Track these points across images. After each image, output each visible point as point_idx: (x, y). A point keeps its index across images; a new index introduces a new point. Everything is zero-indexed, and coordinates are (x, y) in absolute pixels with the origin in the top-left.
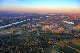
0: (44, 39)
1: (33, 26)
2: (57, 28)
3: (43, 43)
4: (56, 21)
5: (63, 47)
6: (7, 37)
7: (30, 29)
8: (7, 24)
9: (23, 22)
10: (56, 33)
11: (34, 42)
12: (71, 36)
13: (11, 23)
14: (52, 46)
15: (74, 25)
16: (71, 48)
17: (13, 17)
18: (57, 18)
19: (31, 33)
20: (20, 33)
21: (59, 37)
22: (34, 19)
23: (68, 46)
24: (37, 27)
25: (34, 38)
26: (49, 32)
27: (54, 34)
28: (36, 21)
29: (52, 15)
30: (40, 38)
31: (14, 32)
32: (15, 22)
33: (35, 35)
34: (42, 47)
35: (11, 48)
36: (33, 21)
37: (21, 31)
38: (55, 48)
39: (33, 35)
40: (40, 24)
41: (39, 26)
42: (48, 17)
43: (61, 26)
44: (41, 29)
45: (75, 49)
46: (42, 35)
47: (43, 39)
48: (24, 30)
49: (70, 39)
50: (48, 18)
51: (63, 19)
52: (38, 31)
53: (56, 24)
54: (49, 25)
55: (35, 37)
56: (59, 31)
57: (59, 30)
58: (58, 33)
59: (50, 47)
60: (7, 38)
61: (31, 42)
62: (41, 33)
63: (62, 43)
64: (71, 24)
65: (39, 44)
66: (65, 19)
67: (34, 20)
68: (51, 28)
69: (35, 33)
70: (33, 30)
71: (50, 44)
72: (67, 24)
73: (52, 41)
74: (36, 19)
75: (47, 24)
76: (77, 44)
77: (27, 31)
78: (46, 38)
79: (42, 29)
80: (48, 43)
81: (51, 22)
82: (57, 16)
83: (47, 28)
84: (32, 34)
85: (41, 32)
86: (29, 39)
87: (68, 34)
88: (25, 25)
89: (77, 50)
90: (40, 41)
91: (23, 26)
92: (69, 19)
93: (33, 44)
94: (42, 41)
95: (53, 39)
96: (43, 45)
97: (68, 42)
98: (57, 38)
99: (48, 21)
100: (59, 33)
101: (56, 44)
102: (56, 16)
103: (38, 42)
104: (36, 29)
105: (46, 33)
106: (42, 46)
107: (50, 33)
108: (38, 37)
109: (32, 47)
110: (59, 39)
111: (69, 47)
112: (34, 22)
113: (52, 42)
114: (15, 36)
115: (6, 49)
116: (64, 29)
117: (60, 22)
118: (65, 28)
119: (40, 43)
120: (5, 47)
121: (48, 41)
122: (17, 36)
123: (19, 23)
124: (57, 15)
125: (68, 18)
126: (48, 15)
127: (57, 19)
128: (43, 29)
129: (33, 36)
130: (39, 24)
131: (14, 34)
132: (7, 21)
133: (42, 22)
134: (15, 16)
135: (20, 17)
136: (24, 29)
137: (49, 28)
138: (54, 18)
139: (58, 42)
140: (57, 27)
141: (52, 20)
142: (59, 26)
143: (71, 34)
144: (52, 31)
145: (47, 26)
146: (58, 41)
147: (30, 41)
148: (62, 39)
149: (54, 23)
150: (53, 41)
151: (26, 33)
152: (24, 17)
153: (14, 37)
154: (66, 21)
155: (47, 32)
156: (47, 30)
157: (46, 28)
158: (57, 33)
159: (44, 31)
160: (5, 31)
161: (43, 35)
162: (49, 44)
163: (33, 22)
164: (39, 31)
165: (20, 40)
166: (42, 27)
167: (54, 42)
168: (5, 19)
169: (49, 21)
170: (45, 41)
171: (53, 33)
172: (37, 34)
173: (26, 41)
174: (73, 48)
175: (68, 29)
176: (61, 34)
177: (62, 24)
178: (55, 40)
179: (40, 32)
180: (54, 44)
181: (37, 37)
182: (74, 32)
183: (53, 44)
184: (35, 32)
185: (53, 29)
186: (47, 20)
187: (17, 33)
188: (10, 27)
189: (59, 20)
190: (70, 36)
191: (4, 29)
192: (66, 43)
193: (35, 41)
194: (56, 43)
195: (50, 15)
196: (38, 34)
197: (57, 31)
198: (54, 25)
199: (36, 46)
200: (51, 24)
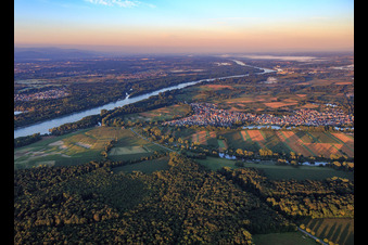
0: (258, 186)
1: (199, 119)
2: (326, 131)
3: (254, 209)
6: (84, 166)
7: (184, 132)
8: (84, 109)
9: (152, 98)
10: (322, 159)
11: (206, 196)
13: (101, 104)
14: (302, 226)
17: (109, 76)
18: (321, 77)
19: (189, 153)
20: (137, 150)
21: (338, 182)
22: (202, 83)
24: (217, 125)
25: (206, 176)
26: (281, 152)
27: (312, 162)
28: (212, 95)
29: (294, 63)
30: (237, 181)
31: (115, 144)
32: (115, 100)
33: (211, 162)
34: (246, 227)
35: (100, 217)
36: (197, 92)
37: (143, 140)
38: (322, 237)
39: (202, 162)
40: (234, 109)
41: (229, 119)
42: (273, 75)
43: (348, 119)
44: (236, 137)
46: (242, 166)
47: (249, 188)
48: (158, 138)
50: (271, 80)
52: (223, 145)
53: (318, 110)
54: (279, 113)
55: (211, 175)
56: (338, 146)
57: (338, 141)
58: (332, 157)
59: (291, 229)
60: (84, 172)
61: (193, 199)
62: (239, 157)
65: (230, 211)
67: (202, 87)
68: (292, 133)
69: (208, 154)
70: (199, 139)
71: (289, 218)
73: (300, 198)
74: (211, 83)
75: (267, 111)
77: (171, 140)
78: (269, 184)
79: (243, 133)
80: (278, 208)
81: (292, 102)
82: (321, 65)
83: (270, 130)
84: (194, 157)
85: (239, 151)
86: (179, 180)
88: (158, 114)
90: (233, 197)
91: (151, 116)
93: (200, 209)
94: (245, 198)
95: (308, 193)
96: (250, 218)
98: (327, 184)
99: (274, 94)
100: (341, 160)
101: (321, 220)
102: (315, 66)
103: (227, 201)
104: (213, 135)
105: (267, 158)
106: (247, 222)
107: (288, 157)
108: (227, 175)
109: (198, 222)
112: (202, 100)
113: (303, 203)
114: (117, 165)
115: (82, 220)
117: (339, 101)
119: (238, 205)
120: (76, 211)
121: (278, 200)
122: (124, 164)
123: (136, 105)
126: (270, 64)
127: (324, 82)
128: (250, 134)
129: (202, 168)
130: (229, 108)
131: (112, 153)
132: (84, 96)
133: (244, 100)
134: (117, 73)
135: (138, 77)
136: (157, 132)
137: (278, 128)
138: (308, 77)
139: (337, 206)
140: (327, 128)
141: (294, 91)
142: (334, 119)
144: (298, 145)
145: (268, 121)
146: (337, 202)
147: (184, 194)
149: (308, 106)
150: (307, 200)
151: (164, 153)
152: (154, 74)
153: (112, 167)
155: (270, 153)
156: (268, 139)
157: (264, 130)
158: (329, 160)
159: (254, 147)
160: (74, 137)
161: (249, 164)
162: (284, 213)
163: (198, 97)
164: (228, 144)
165: (138, 182)
166: (243, 124)
167: (312, 206)
168: (73, 87)
169: (276, 92)
170: (263, 199)
171: (301, 159)
172: (218, 156)
173: (165, 193)
176: (351, 165)
178: (316, 196)
179: (234, 150)
180: (315, 215)
181: (218, 172)
183: (304, 217)
184: (210, 149)
185: (300, 134)
186: (268, 89)
187: (124, 151)
188: (95, 120)
189: (333, 86)
191: (72, 130)
193: (211, 192)
194: (324, 210)
195: (283, 65)
196: (226, 162)
197: (328, 146)
198: (310, 115)
199: (217, 218)
200: (290, 111)
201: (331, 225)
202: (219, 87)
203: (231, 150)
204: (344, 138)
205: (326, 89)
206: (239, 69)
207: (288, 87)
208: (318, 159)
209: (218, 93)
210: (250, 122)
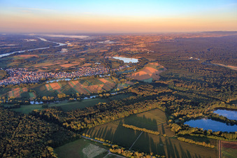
0: (57, 117)
1: (14, 80)
2: (95, 78)
3: (55, 132)
4: (91, 59)
5: (114, 130)
7: (3, 90)
10: (94, 94)
11: (21, 133)
12: (134, 97)
14: (84, 134)
15: (139, 66)
16: (135, 128)
18: (92, 47)
19: (6, 106)
21: (102, 105)
22: (15, 54)
23: (128, 126)
24: (28, 82)
25: (21, 119)
26: (71, 94)
27: (89, 97)
28: (23, 62)
29: (77, 40)
30: (43, 117)
33: (24, 109)
34: (50, 145)
36: (11, 61)
38: (94, 138)
39: (17, 110)
40: (40, 70)
41: (37, 77)
42: (65, 47)
43: (106, 70)
44: (42, 89)
45: (144, 130)
46: (47, 107)
47: (52, 120)
49: (131, 106)
50: (64, 50)
51: (109, 51)
52: (33, 96)
53: (91, 67)
54: (69, 70)
55: (24, 117)
56: (102, 86)
57: (102, 83)
58: (98, 92)
59: (77, 138)
61: (10, 136)
62: (44, 101)
63: (112, 121)
64: (131, 65)
65: (39, 138)
66: (116, 49)
67: (15, 57)
68: (78, 82)
69: (21, 104)
70: (14, 94)
71: (76, 131)
72: (121, 63)
73: (82, 119)
74: (22, 53)
75: (62, 70)
76: (148, 115)
78: (64, 114)
79: (47, 85)
80: (70, 128)
81: (77, 63)
82: (92, 41)
83: (64, 81)
84: (11, 108)
85: (45, 98)
87: (126, 92)
89: (149, 131)
90: (41, 128)
92: (127, 49)
94: (50, 127)
95: (86, 114)
96: (51, 138)
97: (127, 114)
98: (96, 107)
99: (66, 59)
100: (102, 93)
101: (93, 128)
102: (89, 41)
103: (36, 132)
104: (25, 90)
105: (63, 99)
106: (50, 142)
107: (75, 97)
108: (36, 115)
109: (15, 152)
110: (102, 111)
111: (131, 127)
112: (16, 66)
113: (83, 121)
116: (115, 80)
117: (101, 61)
118: (118, 77)
119: (43, 132)
121: (69, 123)
124: (93, 38)
125: (124, 47)
126: (63, 40)
127: (94, 51)
128: (51, 86)
129: (16, 114)
130: (36, 70)
133: (47, 64)
137: (69, 80)
138: (85, 48)
139: (101, 118)
140: (96, 76)
141: (78, 56)
142: (99, 71)
143: (133, 91)
144: (81, 88)
145: (63, 76)
146: (101, 116)
148: (111, 109)
149: (86, 65)
150: (86, 119)
154: (120, 54)
155: (65, 95)
156: (63, 87)
157: (60, 82)
158: (97, 94)
159: (55, 93)
162: (73, 130)
163: (12, 64)
164: (37, 94)
166: (47, 80)
167: (88, 122)
169: (67, 57)
170: (60, 124)
171: (82, 96)
172: (29, 104)
174: (139, 129)
175: (124, 78)
176: (108, 95)
177: (109, 64)
178: (90, 115)
179: (41, 97)
180: (90, 126)
181: (30, 114)
182: (140, 84)
183: (84, 129)
184: (24, 99)
185: (82, 82)
186: (62, 56)
189: (98, 53)
190: (131, 98)
192: (121, 119)
193: (24, 129)
194: (95, 122)
195: (71, 41)
197: (96, 86)
198: (87, 70)
199: (29, 145)
200: (76, 69)
201: (98, 129)
202: (28, 56)
203: (39, 98)
204: (104, 81)
205: (95, 54)
206: (42, 44)
207: (74, 54)
208: (92, 95)
209: (28, 60)
210: (51, 78)
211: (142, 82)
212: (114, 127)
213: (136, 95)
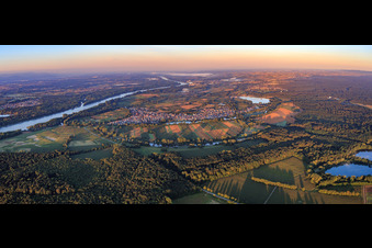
0: (176, 164)
1: (135, 119)
2: (219, 121)
3: (173, 181)
4: (214, 99)
5: (241, 184)
6: (51, 153)
7: (126, 129)
8: (51, 114)
9: (101, 105)
10: (217, 140)
11: (140, 175)
12: (265, 144)
13: (63, 110)
14: (205, 188)
15: (271, 108)
16: (267, 182)
17: (69, 91)
18: (216, 86)
19: (127, 145)
20: (88, 143)
21: (226, 153)
23: (258, 180)
24: (149, 123)
25: (140, 160)
26: (191, 138)
27: (211, 143)
28: (145, 101)
29: (199, 78)
30: (162, 162)
31: (72, 138)
32: (73, 107)
33: (144, 150)
34: (168, 195)
35: (61, 191)
36: (134, 100)
37: (94, 136)
38: (216, 193)
39: (137, 150)
40: (160, 111)
41: (157, 118)
42: (186, 86)
43: (231, 112)
44: (162, 130)
45: (278, 184)
46: (166, 151)
47: (170, 166)
48: (105, 134)
49: (261, 155)
50: (185, 90)
51: (235, 90)
52: (152, 137)
53: (214, 108)
54: (190, 112)
55: (144, 159)
56: (226, 130)
57: (226, 127)
58: (222, 137)
59: (197, 191)
61: (130, 177)
62: (164, 145)
63: (238, 174)
64: (261, 105)
65: (157, 184)
66: (243, 88)
67: (138, 96)
68: (199, 125)
69: (142, 144)
70: (135, 133)
71: (196, 183)
72: (250, 104)
73: (203, 168)
74: (144, 93)
75: (183, 111)
76: (282, 166)
77: (115, 135)
78: (183, 162)
79: (166, 127)
80: (189, 178)
81: (198, 104)
82: (216, 79)
83: (184, 124)
84: (132, 147)
85: (164, 141)
86: (119, 164)
87: (255, 139)
88: (105, 116)
89: (285, 186)
90: (159, 173)
91: (100, 118)
92: (257, 88)
93: (135, 185)
94: (168, 174)
96: (171, 187)
97: (257, 164)
99: (187, 100)
100: (227, 140)
101: (216, 181)
102: (212, 79)
103: (154, 178)
104: (145, 130)
105: (184, 143)
106: (168, 191)
107: (196, 143)
109: (134, 194)
110: (226, 160)
111: (262, 180)
112: (138, 105)
113: (205, 171)
114: (74, 153)
115: (48, 192)
116: (242, 123)
117: (226, 101)
118: (246, 120)
119: (162, 179)
121: (189, 172)
122: (79, 153)
123: (88, 110)
125: (253, 85)
126: (184, 79)
127: (218, 90)
128: (171, 128)
129: (137, 154)
130: (157, 110)
131: (70, 145)
132: (51, 105)
133: (167, 104)
134: (75, 88)
135: (90, 90)
136: (104, 130)
138: (208, 87)
140: (219, 119)
141: (199, 96)
142: (223, 113)
143: (264, 137)
144: (202, 132)
145: (183, 118)
147: (124, 174)
148: (237, 158)
149: (208, 106)
150: (207, 169)
151: (109, 145)
152: (102, 87)
153: (70, 155)
154: (248, 94)
155: (185, 140)
156: (183, 130)
157: (181, 125)
158: (220, 140)
159: (174, 137)
160: (43, 133)
161: (171, 149)
162: (193, 181)
163: (134, 103)
164: (156, 136)
165: (89, 166)
166: (167, 121)
167: (210, 173)
168: (44, 98)
169: (188, 98)
170: (179, 173)
171: (204, 142)
172: (148, 145)
173: (109, 174)
174: (272, 183)
175: (253, 121)
176: (233, 141)
177: (235, 104)
178: (212, 165)
179: (160, 140)
180: (212, 178)
181: (149, 157)
182: (272, 128)
183: (205, 181)
184: (143, 141)
185: (204, 125)
186: (183, 96)
187: (79, 144)
188: (58, 122)
189: (223, 92)
190: (261, 145)
191: (41, 129)
192: (249, 171)
193: (143, 172)
194: (218, 173)
195: (193, 79)
196: (155, 149)
197: (220, 131)
198: (210, 112)
199: (147, 191)
200: (197, 110)
201: (222, 183)
202: (150, 95)
203: (158, 141)
204: (229, 124)
205: (219, 94)
206: (163, 83)
207: (196, 95)
208: (214, 141)
209: (149, 100)
210: (172, 120)
211: (274, 126)
212: (241, 181)
213: (267, 141)
